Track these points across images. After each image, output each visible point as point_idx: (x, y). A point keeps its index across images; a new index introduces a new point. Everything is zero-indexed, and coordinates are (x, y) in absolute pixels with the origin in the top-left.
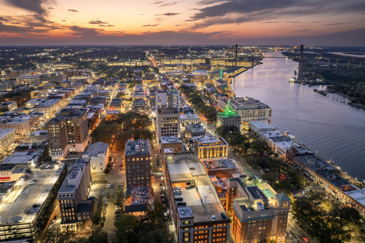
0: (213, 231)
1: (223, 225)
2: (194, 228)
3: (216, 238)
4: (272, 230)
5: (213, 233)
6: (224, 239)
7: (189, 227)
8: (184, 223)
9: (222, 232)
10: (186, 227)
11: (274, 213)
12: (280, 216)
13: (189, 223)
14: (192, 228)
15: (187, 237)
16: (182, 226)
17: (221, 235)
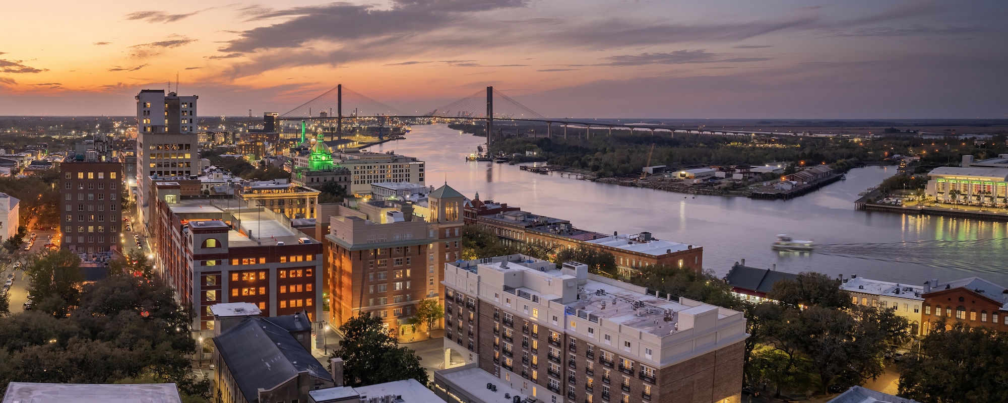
0: (279, 274)
1: (304, 259)
2: (231, 263)
3: (289, 296)
4: (428, 282)
5: (280, 282)
6: (309, 303)
7: (218, 257)
8: (204, 245)
9: (303, 281)
10: (211, 257)
11: (427, 233)
12: (443, 241)
13: (218, 244)
14: (225, 261)
15: (211, 288)
16: (201, 252)
17: (300, 288)
